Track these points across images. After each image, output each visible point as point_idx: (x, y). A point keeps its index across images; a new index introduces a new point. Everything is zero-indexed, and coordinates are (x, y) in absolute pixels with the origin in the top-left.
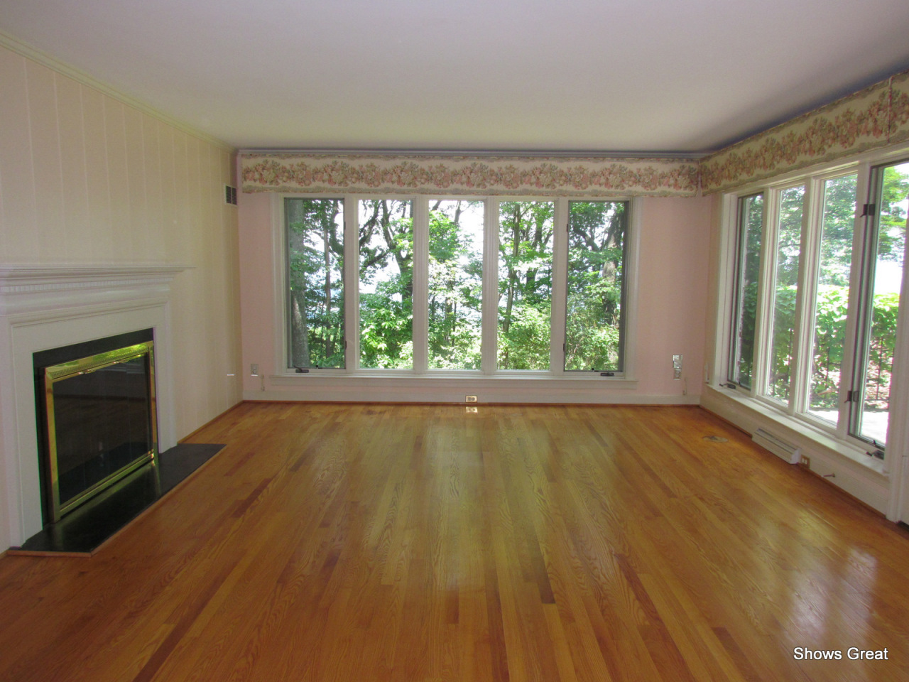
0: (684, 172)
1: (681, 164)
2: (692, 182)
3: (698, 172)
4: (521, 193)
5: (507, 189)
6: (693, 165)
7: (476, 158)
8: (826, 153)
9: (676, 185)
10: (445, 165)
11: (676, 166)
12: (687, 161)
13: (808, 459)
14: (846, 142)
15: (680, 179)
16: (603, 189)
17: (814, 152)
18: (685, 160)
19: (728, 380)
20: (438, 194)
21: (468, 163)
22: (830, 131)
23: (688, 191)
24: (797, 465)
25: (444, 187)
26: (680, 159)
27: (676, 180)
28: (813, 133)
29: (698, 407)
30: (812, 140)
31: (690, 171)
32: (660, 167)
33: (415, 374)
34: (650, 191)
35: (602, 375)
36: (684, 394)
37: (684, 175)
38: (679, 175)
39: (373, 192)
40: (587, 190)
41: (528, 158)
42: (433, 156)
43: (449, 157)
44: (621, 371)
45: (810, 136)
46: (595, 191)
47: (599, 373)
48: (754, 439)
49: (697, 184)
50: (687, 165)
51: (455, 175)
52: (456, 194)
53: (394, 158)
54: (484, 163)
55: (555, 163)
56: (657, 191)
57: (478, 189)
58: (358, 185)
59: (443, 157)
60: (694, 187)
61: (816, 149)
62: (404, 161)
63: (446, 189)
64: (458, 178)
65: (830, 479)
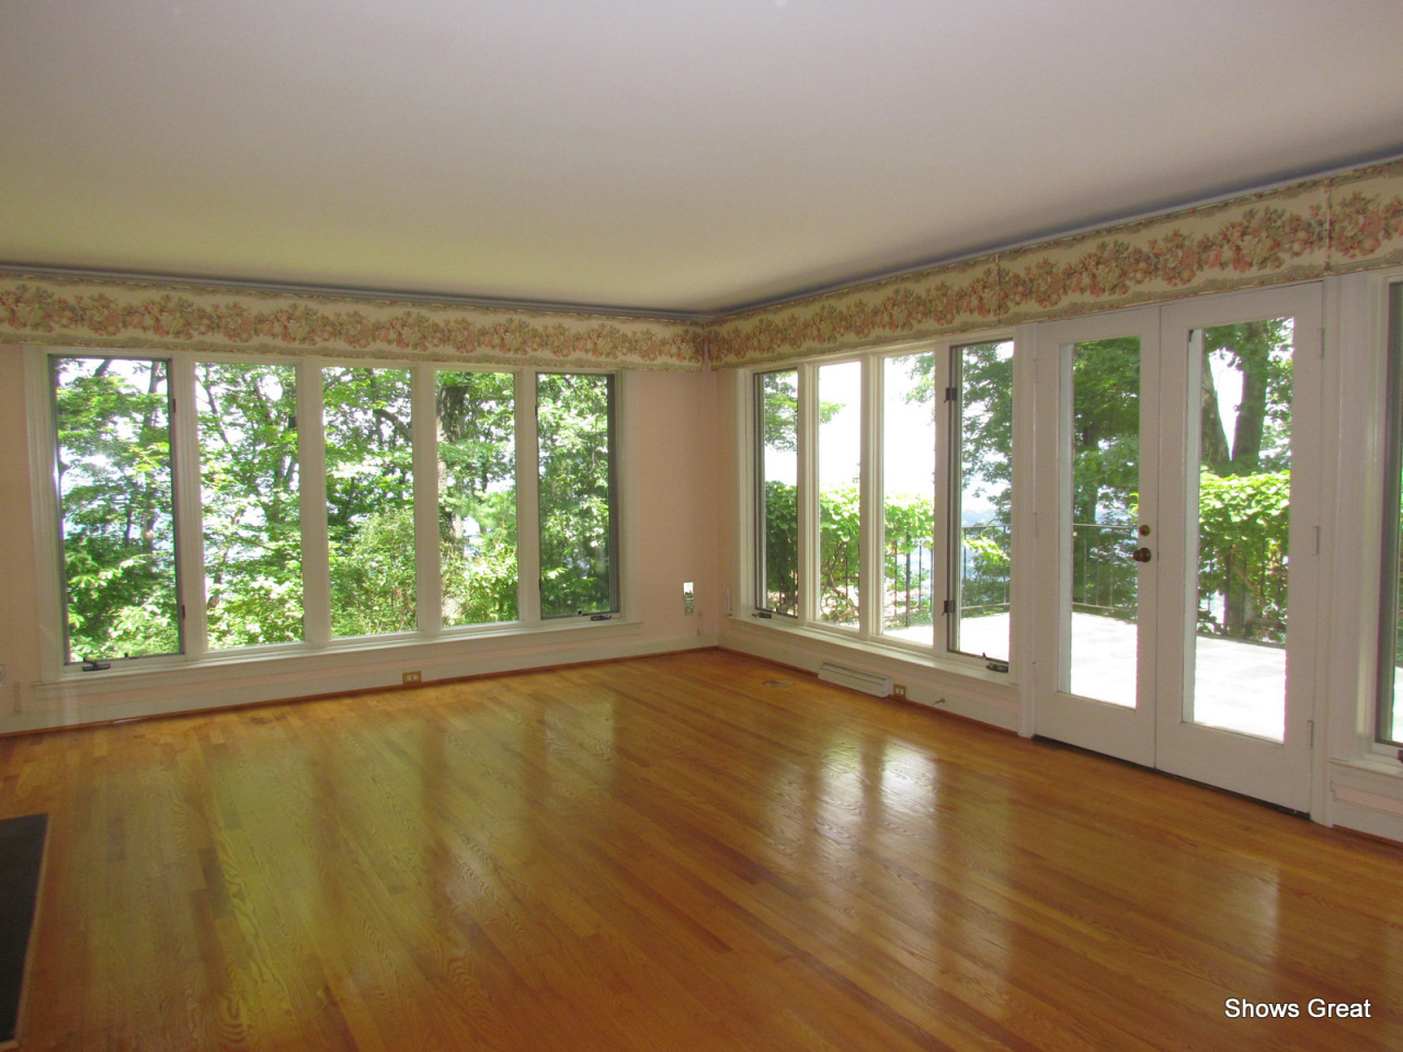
0: (688, 338)
1: (684, 328)
2: (697, 351)
3: (704, 340)
4: (479, 361)
5: (458, 354)
6: (699, 330)
7: (410, 304)
8: (914, 329)
9: (679, 356)
10: (363, 313)
11: (679, 330)
12: (691, 324)
13: (904, 688)
14: (942, 319)
15: (684, 346)
16: (590, 357)
17: (897, 327)
18: (688, 322)
19: (756, 608)
20: (351, 357)
21: (398, 311)
22: (918, 305)
23: (692, 364)
24: (889, 697)
25: (361, 346)
26: (683, 322)
27: (679, 348)
28: (894, 305)
29: (716, 649)
30: (893, 312)
31: (695, 337)
32: (661, 331)
33: (312, 648)
34: (648, 362)
35: (592, 619)
36: (699, 634)
37: (688, 343)
38: (682, 341)
39: (239, 350)
40: (570, 358)
41: (487, 308)
42: (343, 298)
43: (368, 301)
44: (618, 611)
45: (889, 307)
46: (581, 359)
47: (589, 617)
48: (820, 677)
49: (703, 355)
50: (692, 329)
51: (378, 328)
52: (381, 358)
53: (276, 296)
54: (424, 312)
55: (525, 318)
56: (656, 362)
57: (415, 351)
58: (211, 338)
59: (358, 300)
60: (700, 358)
61: (900, 323)
62: (293, 302)
63: (364, 350)
64: (383, 334)
65: (940, 706)
